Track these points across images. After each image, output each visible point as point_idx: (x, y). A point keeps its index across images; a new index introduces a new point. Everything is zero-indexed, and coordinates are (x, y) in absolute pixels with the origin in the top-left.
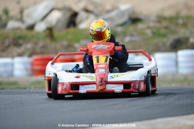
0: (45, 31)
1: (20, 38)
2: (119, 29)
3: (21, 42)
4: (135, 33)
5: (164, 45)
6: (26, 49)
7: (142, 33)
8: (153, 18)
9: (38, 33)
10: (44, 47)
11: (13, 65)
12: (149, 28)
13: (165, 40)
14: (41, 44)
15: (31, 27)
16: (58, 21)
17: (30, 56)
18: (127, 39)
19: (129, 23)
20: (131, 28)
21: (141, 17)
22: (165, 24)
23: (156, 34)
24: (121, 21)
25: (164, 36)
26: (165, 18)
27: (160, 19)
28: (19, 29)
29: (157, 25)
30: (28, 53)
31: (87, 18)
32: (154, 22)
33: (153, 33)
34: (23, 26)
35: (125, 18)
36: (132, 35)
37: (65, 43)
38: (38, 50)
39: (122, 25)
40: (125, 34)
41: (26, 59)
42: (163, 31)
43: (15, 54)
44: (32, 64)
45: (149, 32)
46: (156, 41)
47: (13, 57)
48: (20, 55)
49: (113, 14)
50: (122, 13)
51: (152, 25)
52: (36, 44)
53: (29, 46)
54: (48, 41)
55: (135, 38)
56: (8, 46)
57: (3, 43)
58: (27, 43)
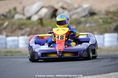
0: (37, 20)
1: (22, 24)
2: (83, 19)
3: (23, 27)
4: (92, 22)
5: (110, 28)
6: (26, 31)
7: (96, 22)
8: (103, 12)
9: (34, 22)
10: (37, 30)
11: (18, 41)
12: (101, 18)
13: (110, 25)
14: (35, 28)
15: (29, 18)
16: (46, 14)
17: (29, 35)
18: (88, 25)
19: (89, 15)
20: (90, 19)
21: (96, 12)
22: (110, 16)
23: (105, 22)
24: (84, 14)
25: (110, 23)
26: (110, 13)
27: (108, 13)
28: (21, 19)
29: (106, 17)
30: (27, 34)
31: (63, 12)
32: (104, 15)
33: (103, 22)
34: (24, 18)
35: (86, 13)
36: (90, 23)
37: (50, 28)
38: (33, 32)
39: (84, 17)
40: (86, 22)
41: (26, 37)
42: (109, 20)
43: (19, 34)
45: (101, 21)
46: (105, 26)
47: (18, 36)
48: (23, 35)
49: (79, 10)
50: (84, 10)
51: (102, 16)
52: (32, 28)
53: (28, 29)
54: (40, 26)
55: (93, 25)
56: (15, 30)
57: (12, 28)
58: (26, 27)
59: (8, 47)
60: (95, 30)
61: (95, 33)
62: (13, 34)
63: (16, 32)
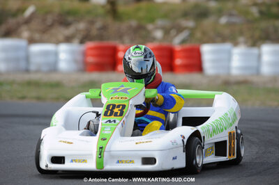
1: (68, 13)
3: (70, 19)
4: (234, 12)
6: (77, 31)
7: (244, 13)
10: (104, 28)
11: (56, 54)
12: (255, 4)
13: (277, 23)
14: (99, 24)
17: (82, 42)
18: (223, 20)
30: (79, 36)
36: (230, 15)
37: (134, 23)
38: (94, 32)
40: (220, 13)
41: (75, 47)
43: (61, 37)
44: (85, 54)
47: (58, 42)
48: (68, 40)
52: (92, 23)
53: (82, 26)
54: (109, 20)
55: (234, 20)
56: (51, 26)
57: (44, 20)
58: (78, 21)
59: (33, 67)
60: (241, 33)
61: (241, 39)
62: (46, 37)
63: (54, 31)
